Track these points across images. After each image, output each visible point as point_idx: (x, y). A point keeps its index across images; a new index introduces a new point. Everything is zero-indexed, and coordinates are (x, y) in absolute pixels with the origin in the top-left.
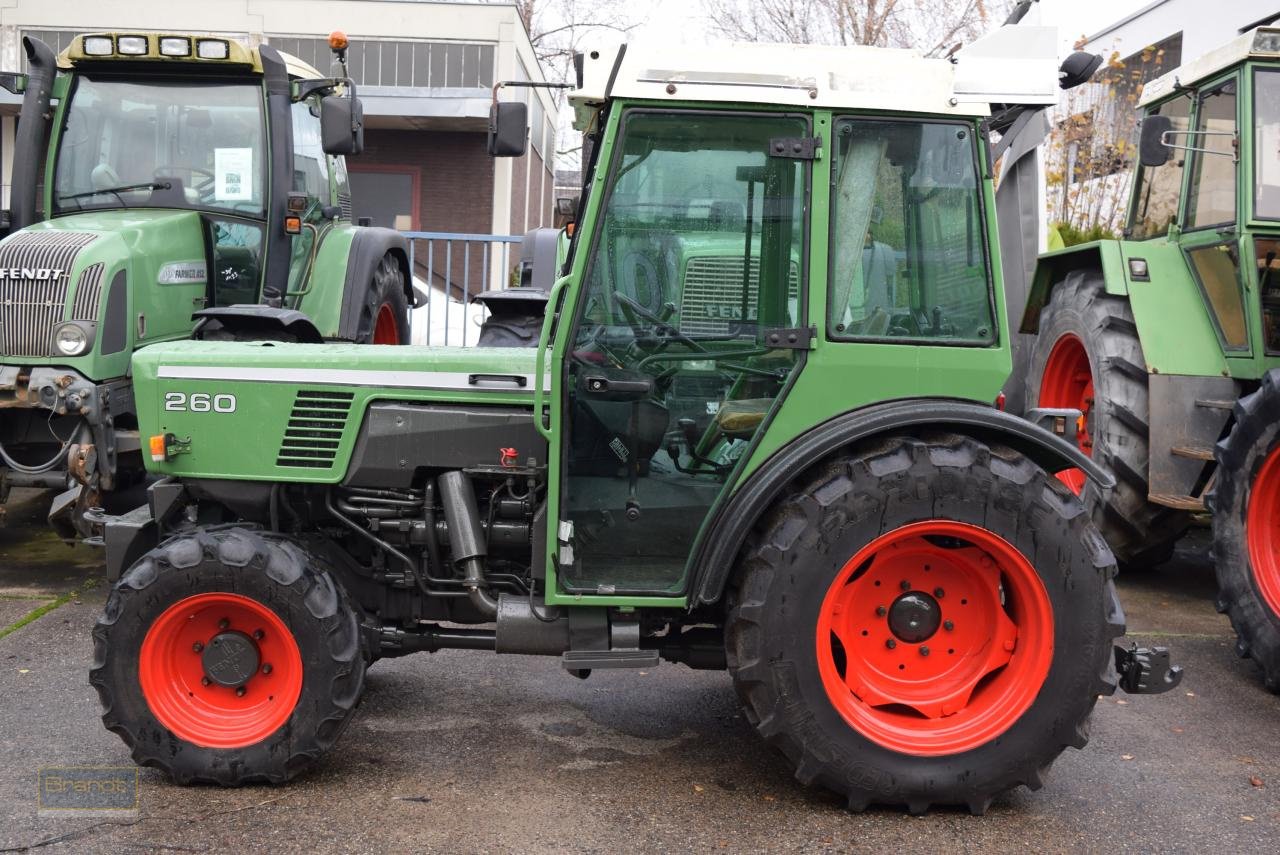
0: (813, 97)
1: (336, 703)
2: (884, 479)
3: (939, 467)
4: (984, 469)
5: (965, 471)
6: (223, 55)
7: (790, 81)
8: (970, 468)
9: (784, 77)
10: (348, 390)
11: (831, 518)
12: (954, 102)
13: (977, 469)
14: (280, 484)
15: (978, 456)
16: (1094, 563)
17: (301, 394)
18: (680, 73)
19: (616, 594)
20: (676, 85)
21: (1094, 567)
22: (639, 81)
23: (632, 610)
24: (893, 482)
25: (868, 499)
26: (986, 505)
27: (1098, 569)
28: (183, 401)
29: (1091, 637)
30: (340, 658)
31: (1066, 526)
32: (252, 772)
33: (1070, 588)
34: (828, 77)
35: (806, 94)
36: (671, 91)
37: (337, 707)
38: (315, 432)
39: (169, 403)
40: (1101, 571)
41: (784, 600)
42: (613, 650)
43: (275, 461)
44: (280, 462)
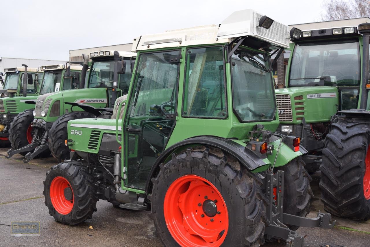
0: (180, 44)
1: (79, 207)
2: (179, 160)
3: (193, 158)
4: (206, 159)
5: (200, 159)
6: (109, 54)
7: (176, 40)
8: (202, 158)
9: (174, 39)
10: (100, 130)
11: (166, 171)
12: (217, 39)
13: (204, 159)
14: (89, 153)
15: (205, 155)
16: (241, 196)
17: (92, 131)
18: (151, 42)
19: (135, 188)
20: (150, 45)
21: (241, 197)
22: (142, 45)
23: (139, 194)
24: (181, 161)
25: (175, 166)
26: (206, 171)
27: (242, 198)
28: (74, 132)
29: (240, 222)
30: (79, 196)
31: (231, 181)
32: (66, 221)
33: (232, 203)
34: (185, 37)
35: (179, 43)
36: (148, 47)
37: (79, 208)
38: (94, 140)
39: (72, 132)
40: (244, 199)
41: (156, 195)
42: (138, 205)
43: (87, 147)
44: (89, 148)
